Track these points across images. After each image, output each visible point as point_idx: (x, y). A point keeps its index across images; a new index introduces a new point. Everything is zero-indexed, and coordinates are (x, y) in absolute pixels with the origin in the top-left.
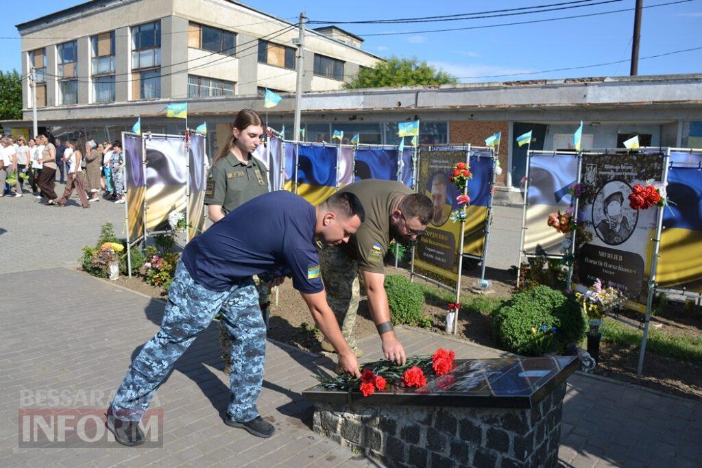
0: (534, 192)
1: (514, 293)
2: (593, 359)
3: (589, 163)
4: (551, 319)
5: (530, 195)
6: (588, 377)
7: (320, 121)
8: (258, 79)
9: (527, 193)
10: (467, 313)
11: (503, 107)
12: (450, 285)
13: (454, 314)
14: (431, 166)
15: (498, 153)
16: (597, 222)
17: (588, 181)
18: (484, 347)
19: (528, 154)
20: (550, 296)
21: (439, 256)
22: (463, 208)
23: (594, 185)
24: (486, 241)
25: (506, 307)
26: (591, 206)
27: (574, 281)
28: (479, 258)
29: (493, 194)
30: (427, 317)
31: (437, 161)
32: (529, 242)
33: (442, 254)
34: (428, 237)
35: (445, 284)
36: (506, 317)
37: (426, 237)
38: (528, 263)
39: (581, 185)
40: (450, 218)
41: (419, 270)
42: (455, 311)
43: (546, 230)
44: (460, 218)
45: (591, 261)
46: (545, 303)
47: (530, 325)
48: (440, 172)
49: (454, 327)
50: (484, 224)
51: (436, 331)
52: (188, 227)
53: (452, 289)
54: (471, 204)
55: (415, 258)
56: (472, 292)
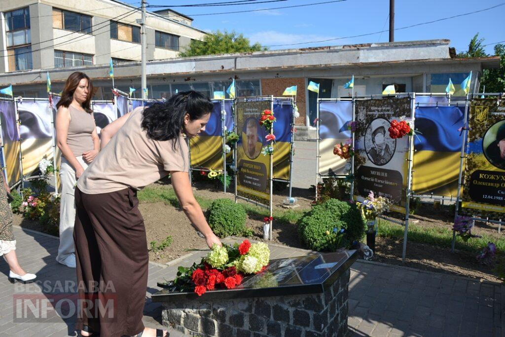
0: (324, 129)
1: (312, 205)
2: (371, 250)
3: (360, 106)
4: (340, 223)
5: (321, 132)
6: (368, 263)
7: (162, 82)
8: (112, 51)
9: (319, 131)
10: (279, 223)
11: (300, 67)
12: (265, 203)
13: (269, 225)
14: (245, 114)
15: (295, 102)
16: (368, 150)
17: (360, 120)
18: (292, 248)
19: (318, 102)
20: (339, 206)
21: (256, 181)
22: (270, 144)
23: (365, 123)
24: (291, 168)
25: (307, 217)
26: (363, 137)
27: (355, 194)
28: (286, 181)
29: (294, 132)
30: (250, 229)
31: (249, 110)
32: (323, 167)
33: (257, 180)
34: (247, 168)
35: (261, 203)
36: (307, 224)
37: (245, 168)
38: (323, 182)
39: (355, 123)
40: (262, 152)
41: (241, 193)
42: (269, 223)
43: (334, 157)
44: (269, 152)
45: (366, 178)
46: (335, 212)
47: (325, 229)
48: (252, 117)
49: (270, 235)
50: (289, 156)
51: (256, 239)
52: (55, 172)
53: (266, 206)
54: (277, 141)
55: (238, 185)
56: (283, 207)
